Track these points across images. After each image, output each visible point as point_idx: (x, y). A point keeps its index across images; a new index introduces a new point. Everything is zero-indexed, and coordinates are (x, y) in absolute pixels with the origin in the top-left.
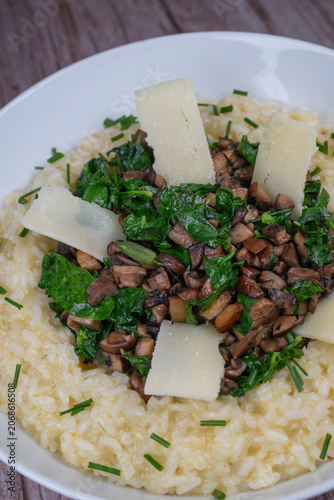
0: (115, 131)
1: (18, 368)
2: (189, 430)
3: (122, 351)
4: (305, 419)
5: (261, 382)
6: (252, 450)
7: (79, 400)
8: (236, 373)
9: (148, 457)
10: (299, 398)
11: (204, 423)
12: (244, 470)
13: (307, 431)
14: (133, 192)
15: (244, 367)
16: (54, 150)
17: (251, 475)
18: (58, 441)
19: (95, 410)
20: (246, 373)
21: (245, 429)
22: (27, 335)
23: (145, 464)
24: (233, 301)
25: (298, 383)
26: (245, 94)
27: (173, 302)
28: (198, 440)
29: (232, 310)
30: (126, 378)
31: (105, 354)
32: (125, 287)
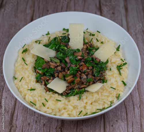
0: (65, 32)
1: (22, 78)
2: (53, 101)
3: (45, 80)
4: (78, 106)
5: (72, 96)
6: (65, 109)
7: (33, 88)
8: (68, 92)
9: (43, 103)
10: (79, 101)
11: (57, 100)
12: (62, 112)
13: (78, 109)
14: (62, 47)
15: (70, 91)
16: (48, 32)
17: (63, 114)
18: (25, 96)
19: (35, 91)
20: (70, 93)
21: (65, 104)
22: (26, 71)
23: (42, 105)
24: (73, 77)
25: (80, 98)
26: (99, 32)
27: (60, 73)
28: (54, 103)
29: (72, 79)
30: (44, 87)
31: (42, 80)
32: (51, 68)
